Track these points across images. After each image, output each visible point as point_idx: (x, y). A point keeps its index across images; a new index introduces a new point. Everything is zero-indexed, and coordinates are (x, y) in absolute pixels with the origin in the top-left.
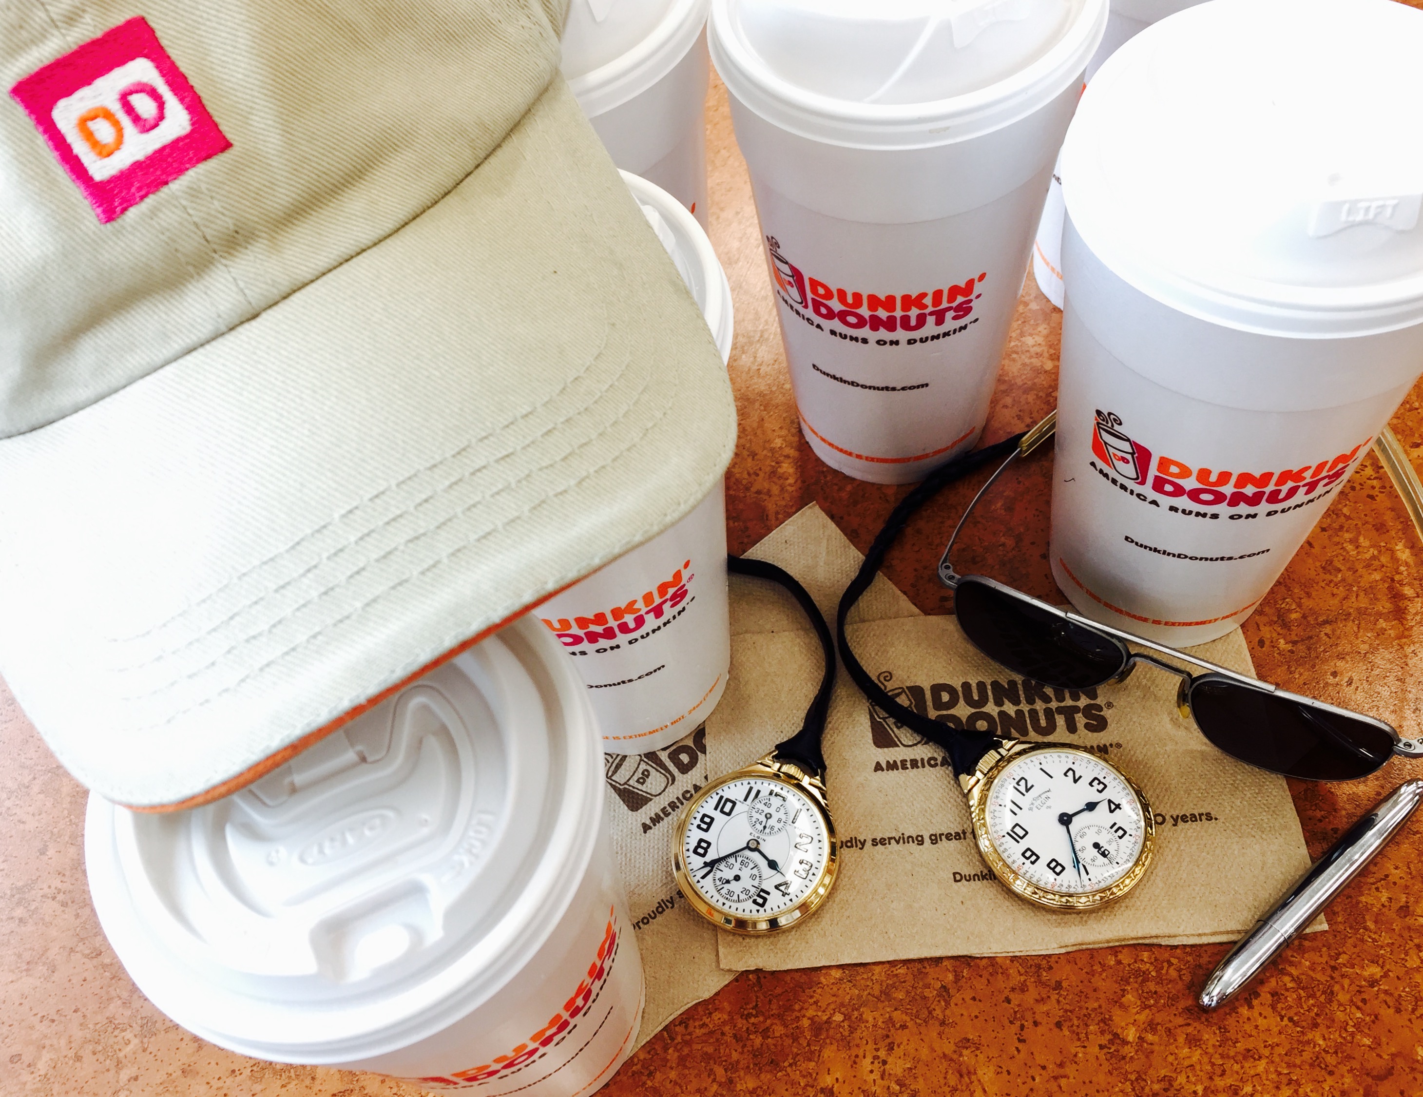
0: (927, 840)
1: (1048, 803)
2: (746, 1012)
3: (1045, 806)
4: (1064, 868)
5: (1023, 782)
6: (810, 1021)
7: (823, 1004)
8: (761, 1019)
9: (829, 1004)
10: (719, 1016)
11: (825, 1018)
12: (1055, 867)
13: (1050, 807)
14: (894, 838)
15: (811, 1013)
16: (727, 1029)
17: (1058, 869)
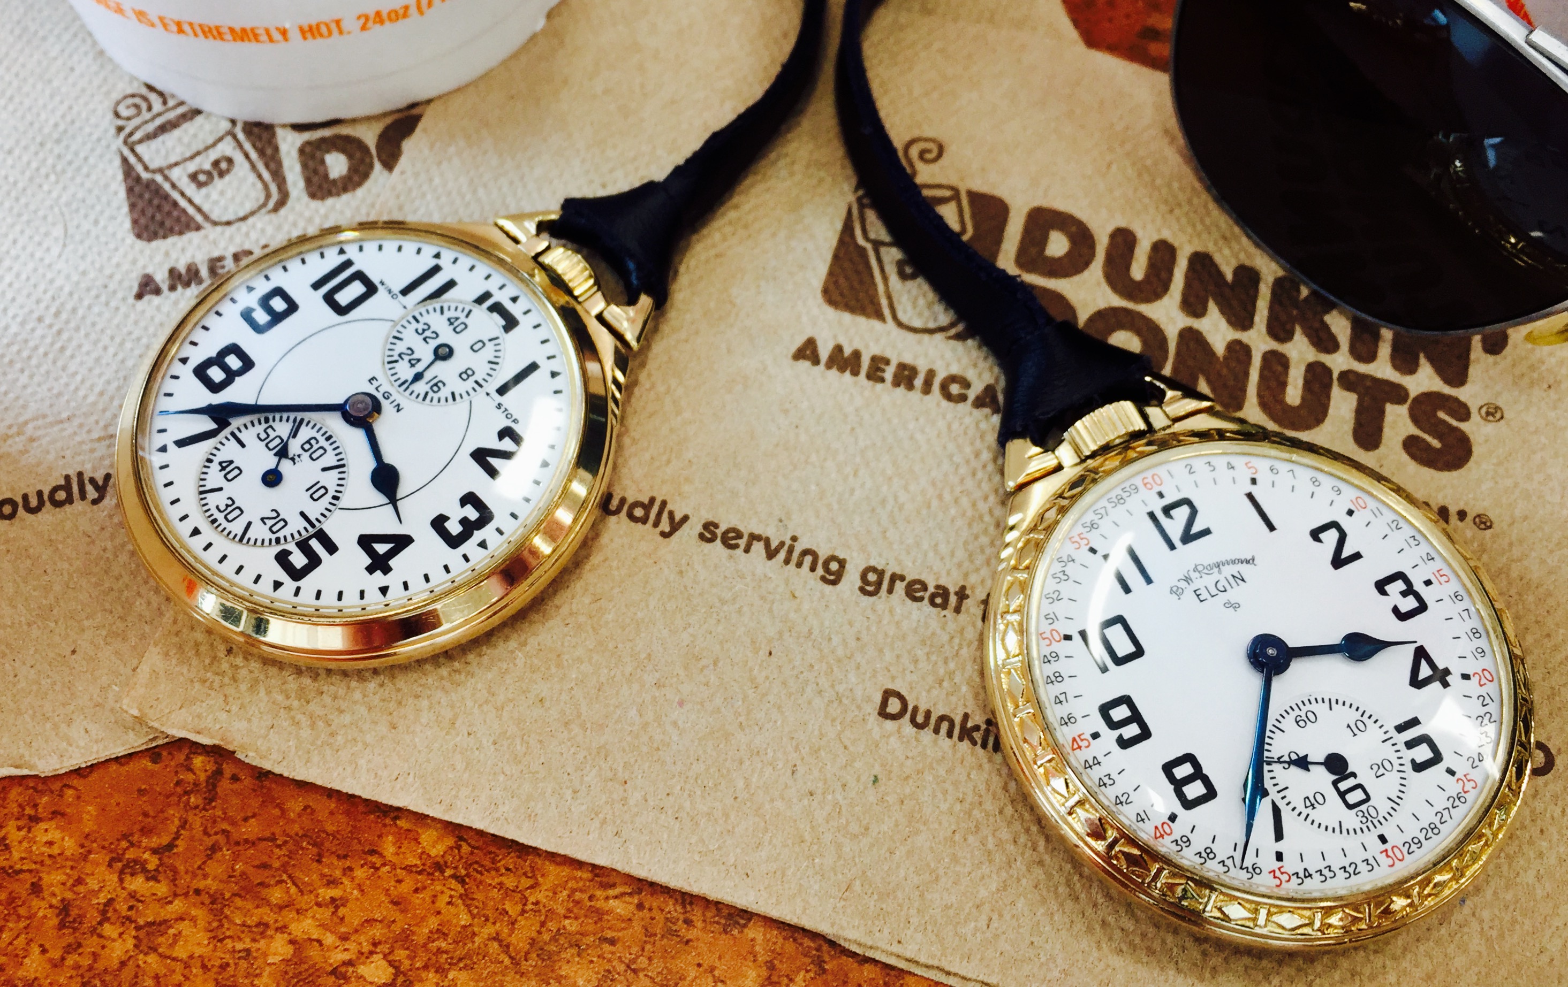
0: (852, 578)
1: (1234, 594)
2: (130, 855)
3: (1223, 597)
4: (1211, 793)
5: (1182, 513)
6: (289, 951)
7: (353, 915)
8: (162, 889)
9: (370, 922)
10: (54, 835)
11: (338, 957)
12: (1188, 780)
13: (1235, 606)
14: (767, 542)
15: (304, 927)
16: (53, 879)
17: (1195, 790)
